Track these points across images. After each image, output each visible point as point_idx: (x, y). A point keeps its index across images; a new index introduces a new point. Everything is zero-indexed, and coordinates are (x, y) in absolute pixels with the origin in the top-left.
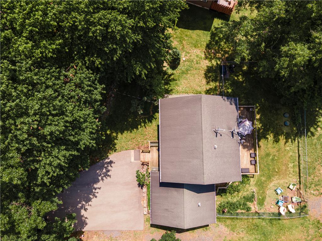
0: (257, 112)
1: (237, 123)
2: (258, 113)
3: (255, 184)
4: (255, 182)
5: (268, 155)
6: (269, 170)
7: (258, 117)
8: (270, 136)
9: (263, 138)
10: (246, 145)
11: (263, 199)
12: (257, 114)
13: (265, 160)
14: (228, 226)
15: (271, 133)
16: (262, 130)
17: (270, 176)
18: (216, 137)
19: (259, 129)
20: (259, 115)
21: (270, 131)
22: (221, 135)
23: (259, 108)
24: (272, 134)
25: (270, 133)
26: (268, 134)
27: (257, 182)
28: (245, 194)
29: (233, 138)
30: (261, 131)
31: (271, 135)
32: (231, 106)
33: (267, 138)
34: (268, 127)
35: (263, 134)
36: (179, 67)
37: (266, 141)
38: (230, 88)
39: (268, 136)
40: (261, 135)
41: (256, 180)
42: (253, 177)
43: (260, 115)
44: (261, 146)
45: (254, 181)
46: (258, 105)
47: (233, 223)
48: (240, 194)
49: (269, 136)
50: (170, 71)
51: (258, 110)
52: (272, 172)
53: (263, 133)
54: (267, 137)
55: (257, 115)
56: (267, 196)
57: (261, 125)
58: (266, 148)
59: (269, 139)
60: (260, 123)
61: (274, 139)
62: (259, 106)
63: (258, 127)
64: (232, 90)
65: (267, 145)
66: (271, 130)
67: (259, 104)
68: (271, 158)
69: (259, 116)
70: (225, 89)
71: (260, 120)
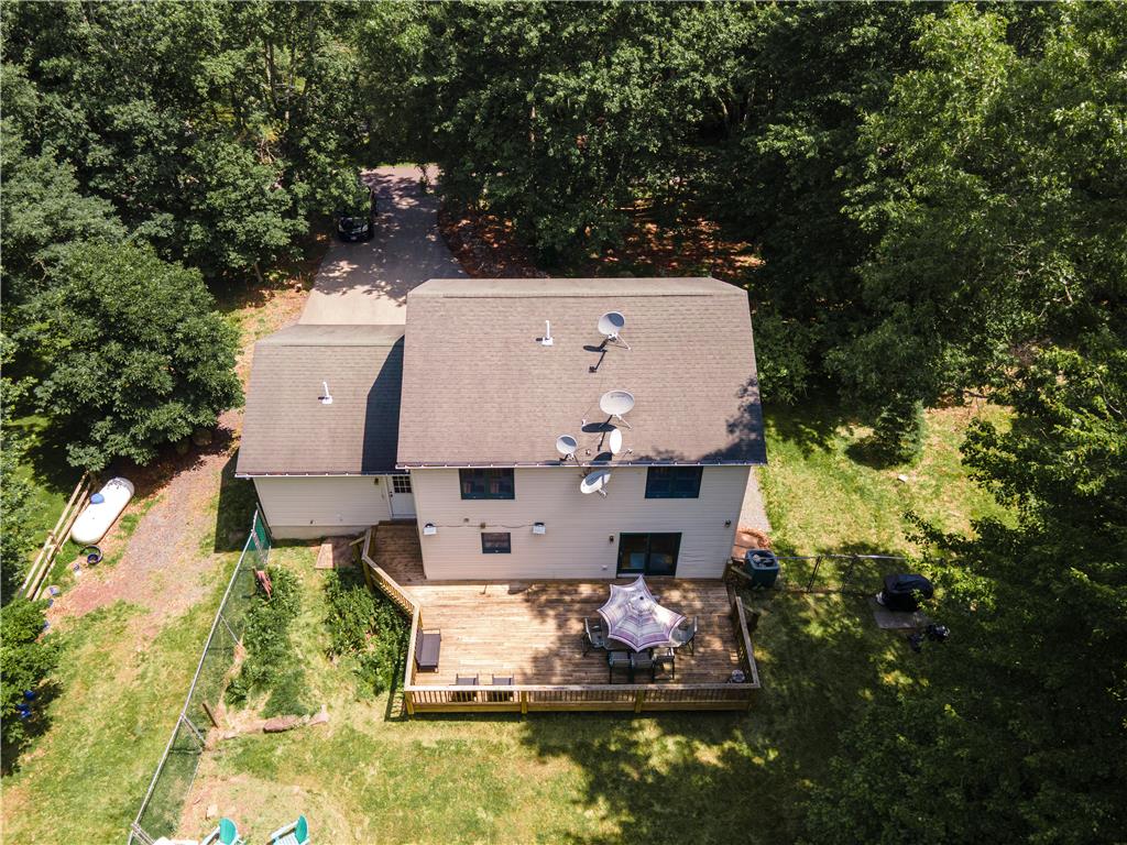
0: (733, 749)
1: (652, 454)
2: (728, 756)
3: (353, 731)
4: (359, 727)
5: (498, 798)
6: (416, 802)
7: (708, 755)
8: (603, 819)
9: (591, 778)
10: (551, 669)
11: (268, 765)
12: (723, 751)
13: (474, 785)
14: (189, 618)
15: (622, 824)
16: (635, 775)
17: (380, 805)
18: (585, 348)
19: (639, 762)
20: (719, 758)
21: (632, 819)
22: (592, 370)
23: (757, 760)
24: (617, 830)
25: (624, 818)
26: (615, 810)
27: (363, 740)
28: (313, 681)
29: (585, 429)
30: (628, 769)
31: (611, 827)
32: (724, 429)
33: (590, 801)
34: (657, 808)
35: (614, 781)
36: (864, 470)
37: (574, 794)
38: (830, 630)
39: (602, 805)
40: (605, 767)
41: (371, 732)
42: (387, 718)
43: (720, 765)
44: (544, 763)
45: (368, 722)
46: (772, 755)
47: (194, 636)
48: (318, 660)
49: (602, 812)
50: (838, 445)
51: (742, 757)
52: (405, 819)
53: (619, 779)
54: (601, 800)
55: (716, 750)
56: (277, 788)
57: (664, 770)
58: (539, 793)
59: (589, 813)
60: (674, 767)
61: (586, 837)
62: (768, 763)
63: (648, 757)
64: (822, 641)
65: (553, 797)
66: (638, 823)
67: (776, 762)
68: (481, 814)
69: (714, 761)
70: (817, 613)
71: (692, 767)
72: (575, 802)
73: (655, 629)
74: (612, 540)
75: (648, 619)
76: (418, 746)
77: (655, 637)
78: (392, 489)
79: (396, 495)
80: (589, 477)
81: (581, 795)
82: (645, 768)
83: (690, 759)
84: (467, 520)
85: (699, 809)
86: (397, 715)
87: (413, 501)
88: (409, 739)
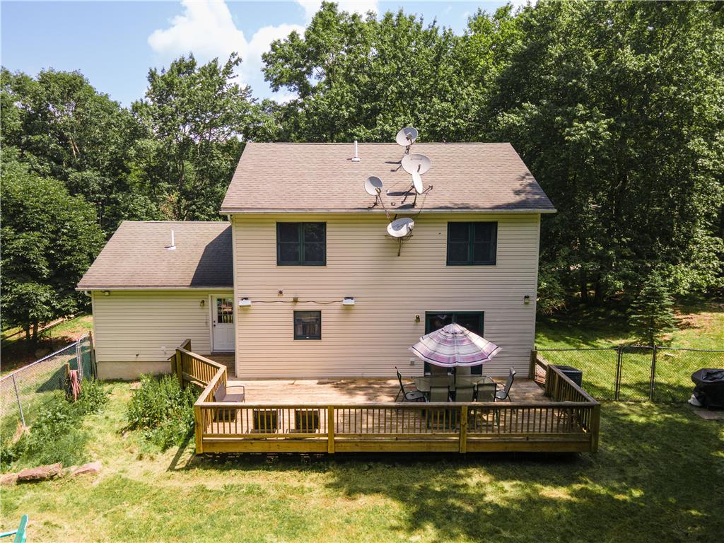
0: (585, 488)
1: (450, 205)
2: (581, 494)
3: (125, 480)
7: (556, 493)
9: (414, 510)
12: (574, 491)
16: (470, 509)
18: (387, 162)
19: (472, 499)
20: (571, 495)
22: (393, 171)
28: (95, 448)
29: (389, 194)
30: (458, 503)
32: (511, 194)
33: (415, 527)
35: (444, 512)
38: (653, 419)
39: (431, 531)
40: (430, 502)
41: (147, 481)
42: (171, 469)
43: (575, 500)
44: (354, 499)
45: (146, 474)
49: (433, 537)
51: (600, 494)
53: (449, 511)
54: (428, 527)
57: (505, 504)
58: (348, 521)
59: (415, 538)
60: (517, 502)
62: (635, 498)
63: (482, 495)
69: (567, 497)
70: (633, 411)
72: (393, 528)
73: (472, 350)
74: (418, 318)
75: (463, 341)
76: (203, 489)
77: (473, 357)
78: (216, 319)
79: (219, 326)
80: (395, 222)
81: (403, 523)
82: (481, 503)
83: (534, 496)
84: (281, 292)
85: (562, 534)
86: (181, 466)
87: (234, 329)
88: (192, 484)
